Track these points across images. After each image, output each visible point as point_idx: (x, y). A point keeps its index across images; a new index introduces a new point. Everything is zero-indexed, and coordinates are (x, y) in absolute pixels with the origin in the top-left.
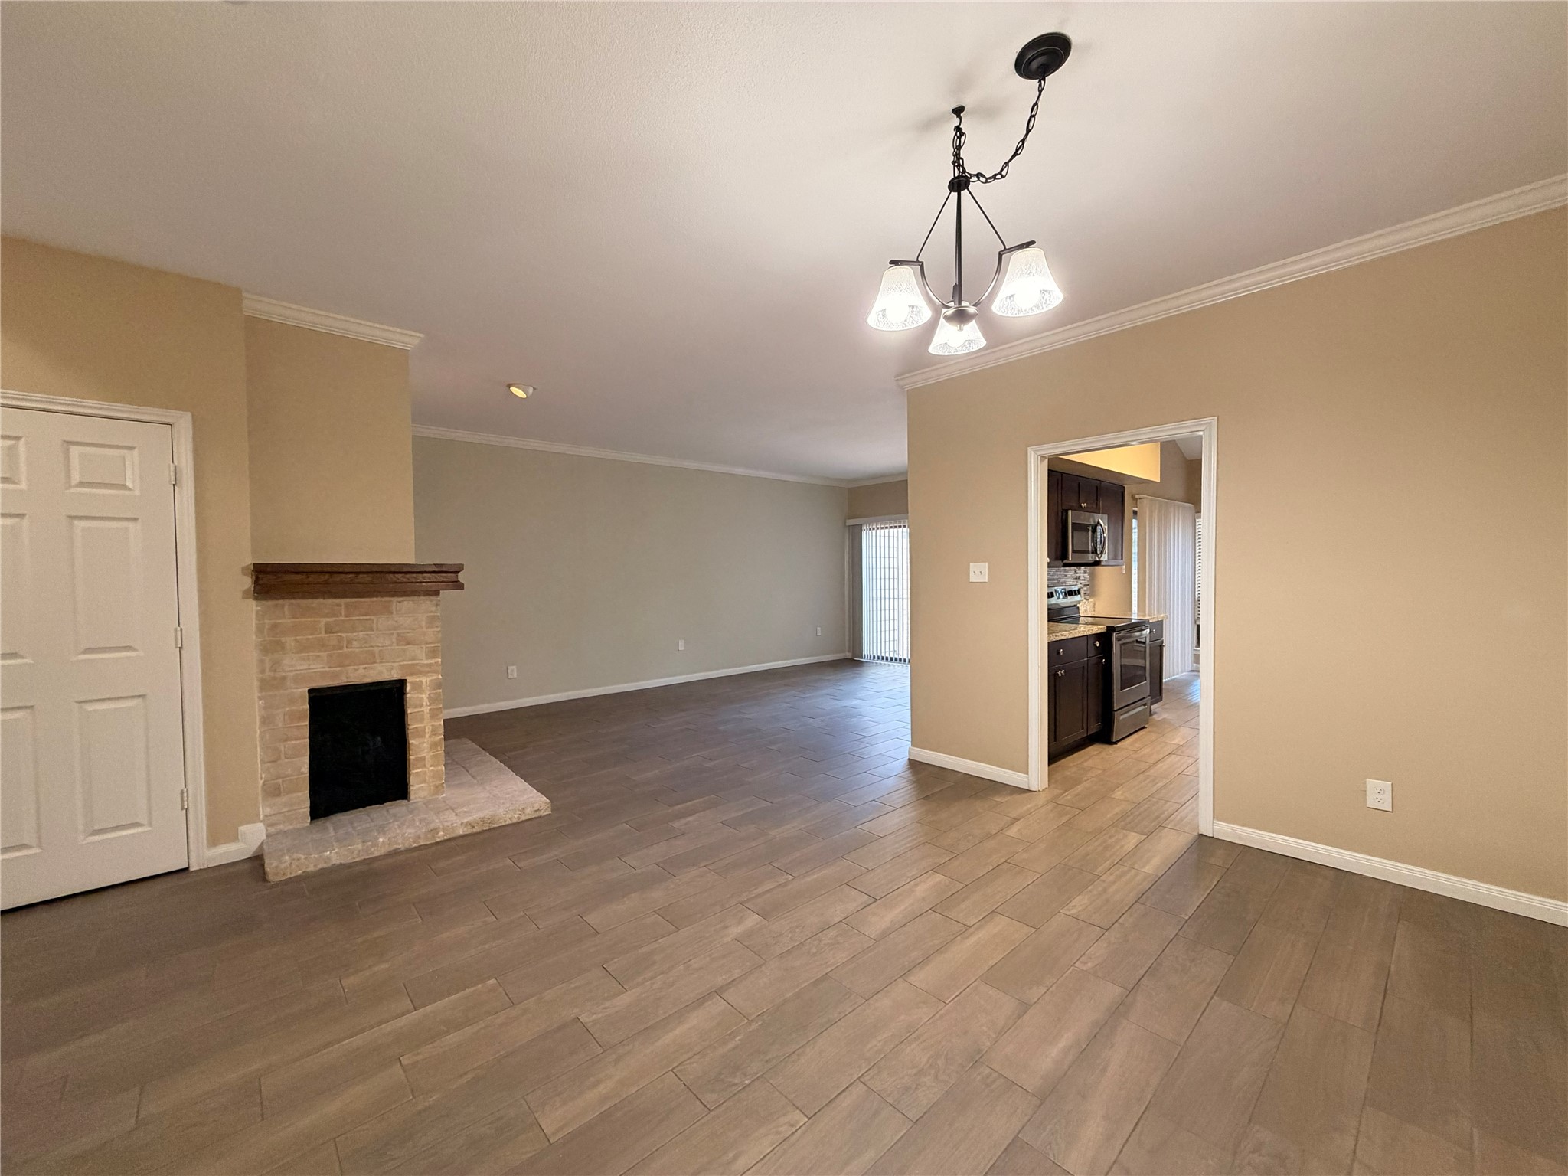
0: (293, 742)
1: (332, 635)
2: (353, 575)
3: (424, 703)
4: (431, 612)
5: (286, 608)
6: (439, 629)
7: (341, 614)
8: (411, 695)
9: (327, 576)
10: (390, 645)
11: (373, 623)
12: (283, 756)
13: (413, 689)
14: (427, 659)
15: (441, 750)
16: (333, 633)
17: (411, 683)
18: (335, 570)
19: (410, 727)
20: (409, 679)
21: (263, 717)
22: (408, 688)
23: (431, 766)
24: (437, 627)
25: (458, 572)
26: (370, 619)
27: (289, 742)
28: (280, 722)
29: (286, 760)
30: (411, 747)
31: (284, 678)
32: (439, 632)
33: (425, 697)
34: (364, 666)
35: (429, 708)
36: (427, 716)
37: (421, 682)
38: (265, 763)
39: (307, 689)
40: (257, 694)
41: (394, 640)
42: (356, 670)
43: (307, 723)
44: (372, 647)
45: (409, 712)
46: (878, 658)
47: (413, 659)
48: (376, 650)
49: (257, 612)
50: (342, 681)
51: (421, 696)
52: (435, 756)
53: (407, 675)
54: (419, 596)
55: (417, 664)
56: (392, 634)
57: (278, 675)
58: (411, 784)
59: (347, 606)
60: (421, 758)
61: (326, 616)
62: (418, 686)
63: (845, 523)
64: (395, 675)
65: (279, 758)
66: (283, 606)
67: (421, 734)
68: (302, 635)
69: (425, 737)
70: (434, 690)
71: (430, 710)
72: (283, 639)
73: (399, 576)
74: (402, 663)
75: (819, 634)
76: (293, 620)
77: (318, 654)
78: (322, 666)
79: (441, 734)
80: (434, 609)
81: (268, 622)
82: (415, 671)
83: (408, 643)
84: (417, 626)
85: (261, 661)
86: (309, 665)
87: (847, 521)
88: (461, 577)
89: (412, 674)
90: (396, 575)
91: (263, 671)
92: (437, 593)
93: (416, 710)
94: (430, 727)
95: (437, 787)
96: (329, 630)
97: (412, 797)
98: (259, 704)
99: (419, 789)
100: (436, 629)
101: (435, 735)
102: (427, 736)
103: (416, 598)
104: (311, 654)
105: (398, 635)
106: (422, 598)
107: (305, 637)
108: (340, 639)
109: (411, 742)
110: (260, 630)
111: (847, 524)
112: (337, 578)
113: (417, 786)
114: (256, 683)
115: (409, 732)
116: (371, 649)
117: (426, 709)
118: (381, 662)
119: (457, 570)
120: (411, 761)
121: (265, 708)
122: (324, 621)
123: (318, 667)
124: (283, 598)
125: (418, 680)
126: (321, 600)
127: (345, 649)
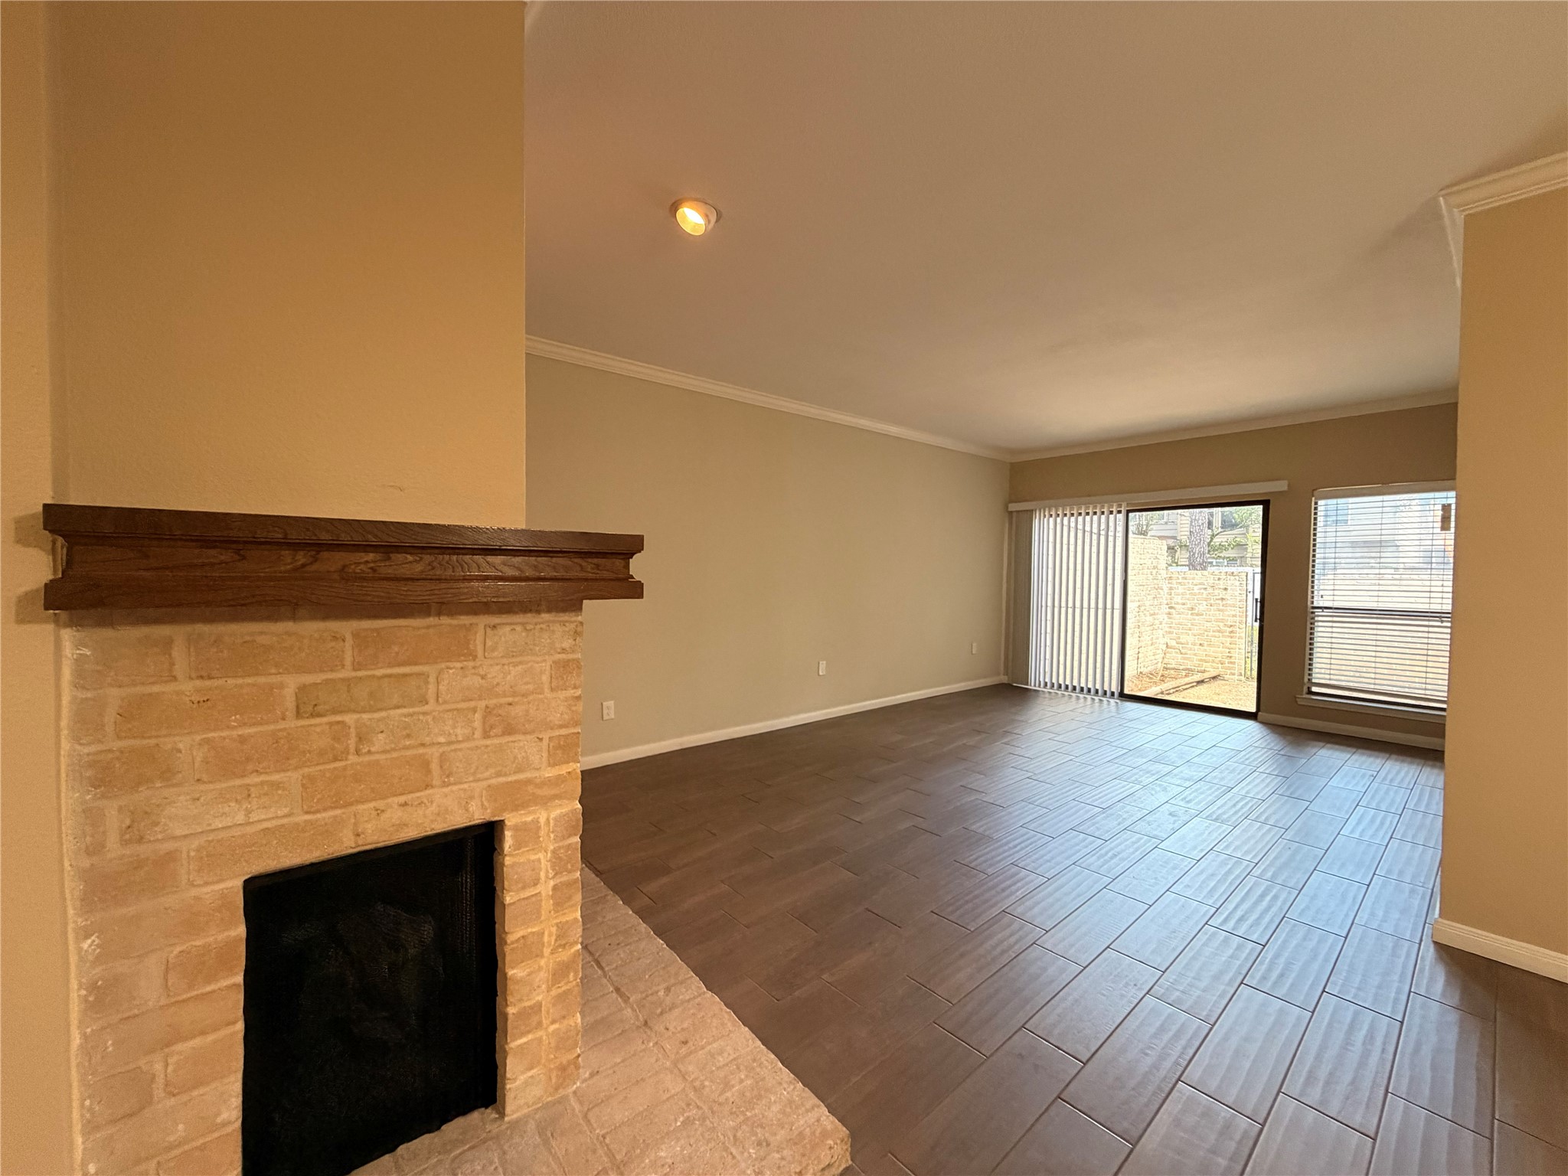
0: (197, 1042)
1: (317, 720)
2: (378, 556)
3: (542, 875)
4: (564, 651)
5: (178, 652)
6: (579, 692)
7: (343, 666)
8: (513, 856)
9: (301, 558)
10: (467, 739)
11: (427, 683)
12: (158, 1091)
13: (518, 845)
14: (552, 765)
15: (573, 980)
16: (319, 715)
17: (516, 828)
18: (325, 537)
19: (510, 938)
20: (511, 820)
21: (93, 987)
22: (509, 840)
23: (553, 1022)
24: (575, 687)
25: (632, 555)
26: (419, 674)
27: (179, 1047)
28: (150, 992)
29: (173, 1101)
30: (511, 986)
31: (171, 857)
32: (578, 698)
33: (543, 859)
34: (402, 799)
35: (552, 883)
36: (547, 905)
37: (536, 821)
38: (97, 1128)
39: (239, 883)
40: (74, 918)
41: (477, 724)
42: (379, 812)
43: (239, 979)
44: (423, 745)
45: (508, 900)
46: (1053, 685)
47: (519, 770)
48: (434, 753)
49: (79, 661)
50: (346, 844)
51: (533, 857)
52: (561, 998)
53: (504, 810)
54: (538, 612)
55: (529, 782)
56: (474, 710)
57: (144, 850)
58: (508, 1075)
59: (356, 635)
60: (531, 1007)
61: (300, 670)
62: (529, 834)
63: (1007, 508)
64: (477, 815)
65: (147, 1101)
66: (168, 643)
67: (531, 949)
68: (228, 727)
69: (542, 956)
70: (564, 838)
71: (555, 888)
72: (167, 744)
73: (497, 560)
74: (493, 781)
75: (974, 652)
76: (198, 683)
77: (276, 777)
78: (286, 811)
79: (576, 943)
80: (567, 643)
81: (114, 696)
82: (519, 795)
83: (509, 730)
84: (531, 687)
85: (92, 817)
86: (248, 812)
87: (1010, 505)
88: (638, 567)
89: (516, 808)
90: (490, 559)
91: (95, 849)
92: (576, 607)
93: (523, 895)
94: (554, 930)
95: (563, 1068)
96: (307, 706)
97: (508, 1110)
98: (80, 950)
99: (526, 1083)
100: (571, 692)
101: (564, 946)
102: (547, 951)
103: (529, 618)
104: (256, 779)
105: (488, 711)
106: (545, 616)
107: (235, 733)
108: (339, 732)
109: (510, 972)
110: (86, 722)
111: (1010, 510)
112: (333, 562)
113: (522, 1078)
114: (72, 888)
115: (507, 949)
116: (421, 751)
117: (545, 888)
118: (445, 785)
119: (631, 546)
120: (510, 1017)
121: (98, 960)
122: (291, 683)
123: (267, 815)
124: (172, 620)
125: (529, 819)
126: (289, 626)
127: (353, 759)
